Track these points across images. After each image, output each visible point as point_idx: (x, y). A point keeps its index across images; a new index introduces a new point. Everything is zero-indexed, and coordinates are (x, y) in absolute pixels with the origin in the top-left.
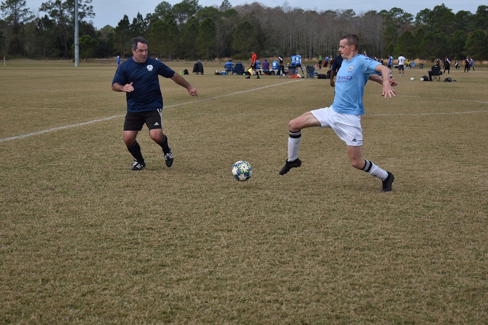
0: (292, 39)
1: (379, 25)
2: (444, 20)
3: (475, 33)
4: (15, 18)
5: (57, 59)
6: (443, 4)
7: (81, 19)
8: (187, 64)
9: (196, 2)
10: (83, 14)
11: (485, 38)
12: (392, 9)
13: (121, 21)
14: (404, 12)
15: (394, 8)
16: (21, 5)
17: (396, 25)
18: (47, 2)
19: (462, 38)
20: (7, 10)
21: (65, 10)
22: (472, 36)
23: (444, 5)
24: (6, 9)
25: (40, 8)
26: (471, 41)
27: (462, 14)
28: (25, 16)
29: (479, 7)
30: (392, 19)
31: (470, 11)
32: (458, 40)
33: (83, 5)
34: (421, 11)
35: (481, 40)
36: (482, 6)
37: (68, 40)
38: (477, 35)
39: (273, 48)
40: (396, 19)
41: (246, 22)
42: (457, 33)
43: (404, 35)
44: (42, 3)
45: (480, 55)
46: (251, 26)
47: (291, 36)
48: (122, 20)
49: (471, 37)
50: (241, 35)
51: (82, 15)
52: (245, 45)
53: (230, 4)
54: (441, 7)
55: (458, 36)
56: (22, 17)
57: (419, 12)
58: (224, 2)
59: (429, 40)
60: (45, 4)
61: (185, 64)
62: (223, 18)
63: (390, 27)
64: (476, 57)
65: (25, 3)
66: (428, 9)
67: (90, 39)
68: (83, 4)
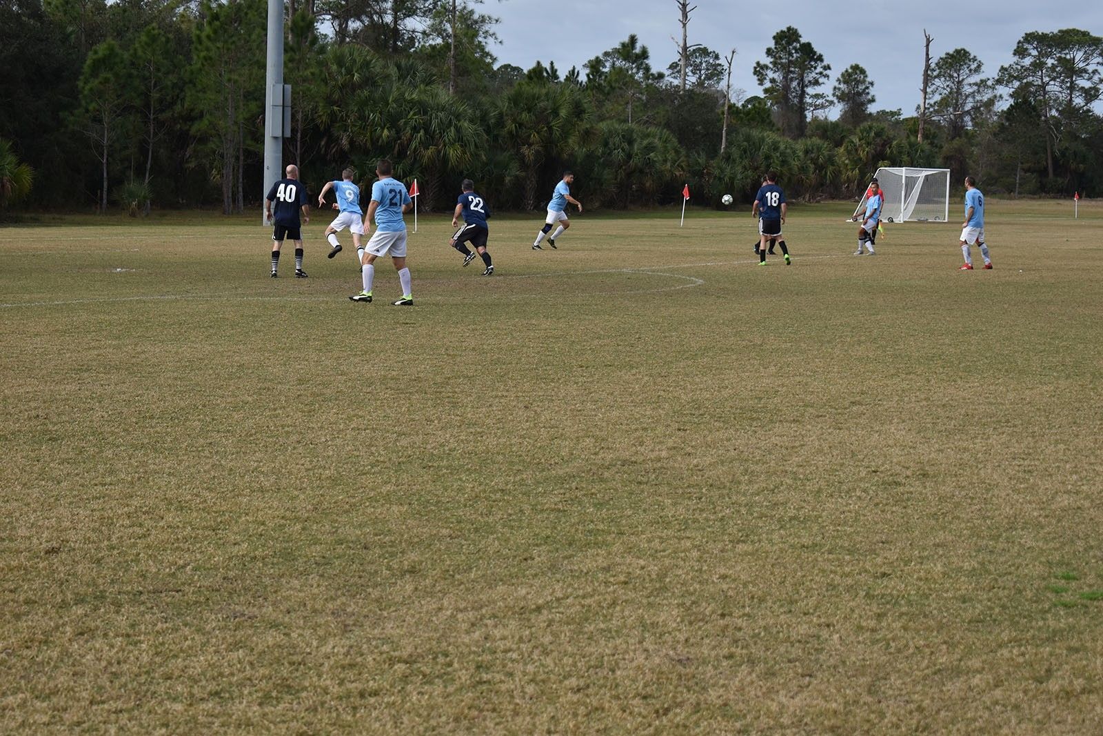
4: (957, 101)
5: (1038, 196)
7: (1086, 104)
10: (1092, 92)
16: (970, 70)
18: (1012, 63)
20: (938, 84)
21: (1052, 83)
24: (937, 80)
25: (997, 78)
28: (978, 98)
33: (1090, 71)
37: (1058, 154)
44: (999, 68)
51: (1091, 95)
56: (970, 99)
60: (1006, 69)
65: (979, 67)
68: (1090, 68)
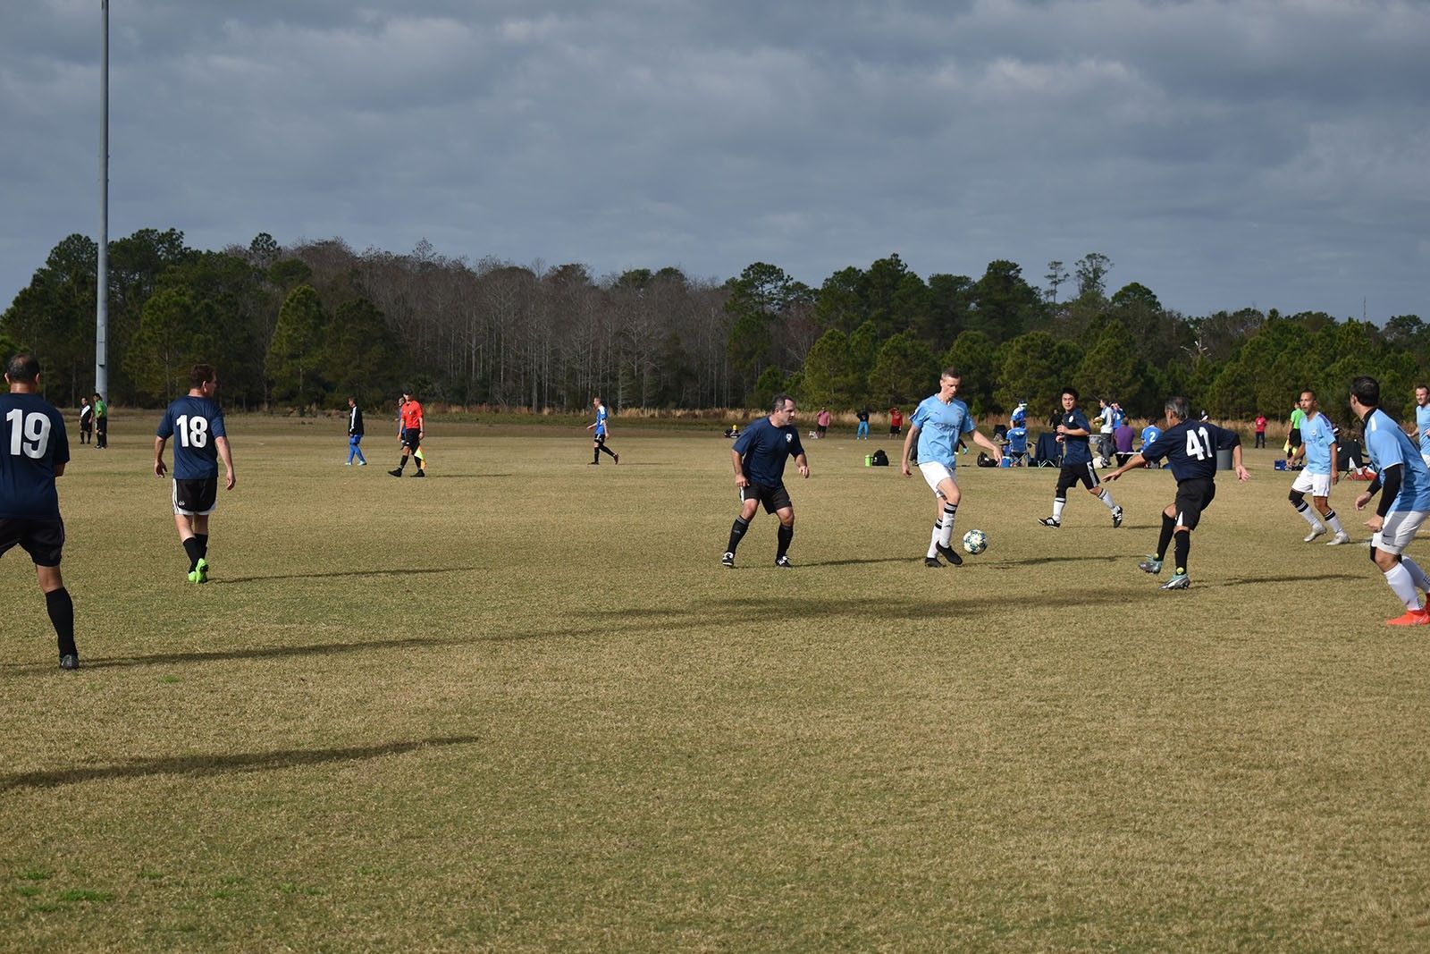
0: (478, 351)
1: (713, 311)
2: (902, 300)
3: (1026, 339)
6: (894, 255)
8: (303, 423)
9: (174, 237)
11: (1056, 353)
12: (752, 266)
13: (24, 292)
14: (786, 277)
15: (756, 264)
17: (763, 313)
19: (984, 354)
22: (1019, 348)
23: (899, 258)
26: (1018, 361)
27: (946, 284)
29: (991, 265)
30: (751, 295)
31: (967, 276)
32: (971, 356)
34: (835, 273)
35: (1045, 357)
36: (998, 261)
38: (1035, 345)
39: (421, 376)
40: (762, 296)
41: (361, 301)
42: (966, 338)
43: (826, 342)
45: (1046, 403)
46: (378, 313)
47: (474, 342)
48: (25, 289)
49: (1017, 350)
50: (347, 337)
52: (358, 367)
53: (277, 247)
54: (889, 263)
55: (969, 348)
57: (831, 276)
58: (260, 238)
59: (896, 358)
61: (299, 424)
62: (266, 287)
63: (748, 318)
64: (1033, 406)
66: (855, 269)
67: (10, 346)
